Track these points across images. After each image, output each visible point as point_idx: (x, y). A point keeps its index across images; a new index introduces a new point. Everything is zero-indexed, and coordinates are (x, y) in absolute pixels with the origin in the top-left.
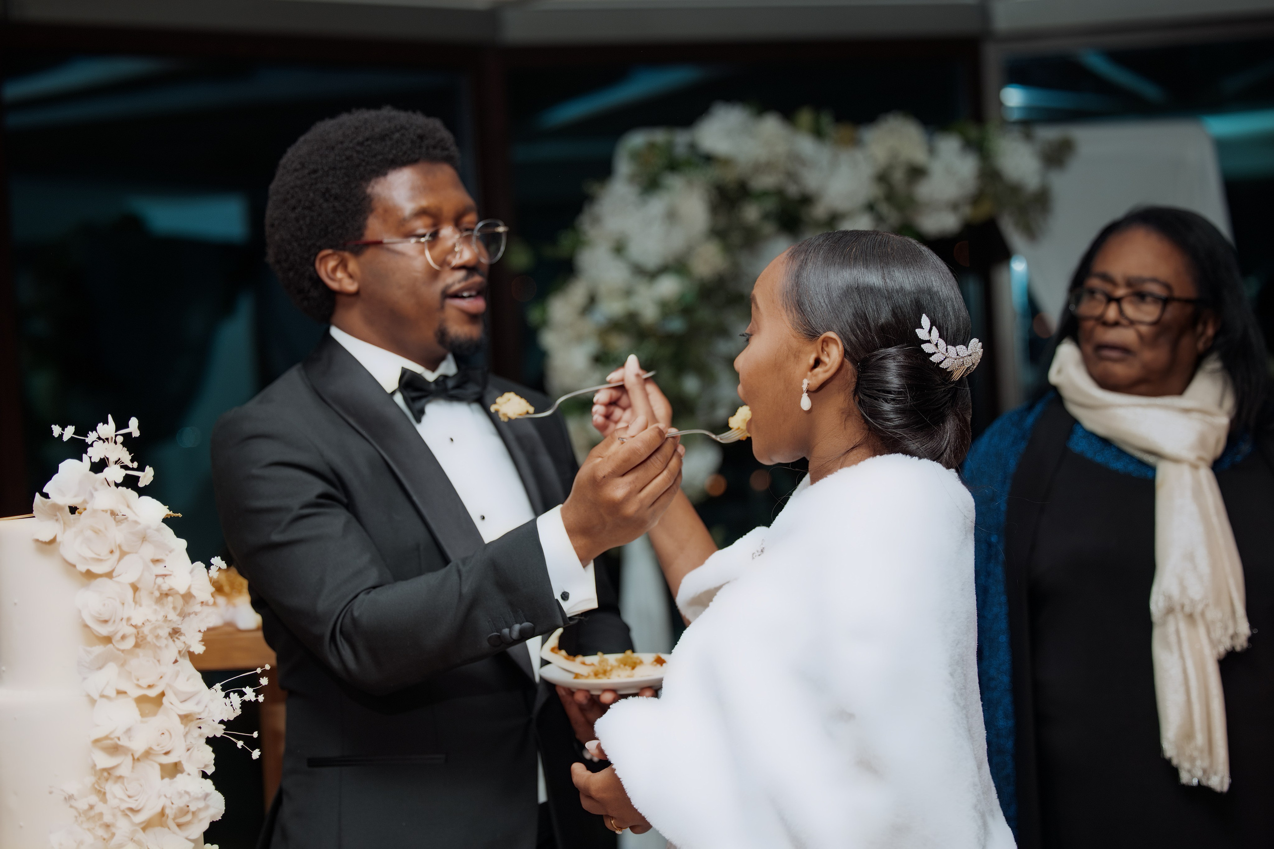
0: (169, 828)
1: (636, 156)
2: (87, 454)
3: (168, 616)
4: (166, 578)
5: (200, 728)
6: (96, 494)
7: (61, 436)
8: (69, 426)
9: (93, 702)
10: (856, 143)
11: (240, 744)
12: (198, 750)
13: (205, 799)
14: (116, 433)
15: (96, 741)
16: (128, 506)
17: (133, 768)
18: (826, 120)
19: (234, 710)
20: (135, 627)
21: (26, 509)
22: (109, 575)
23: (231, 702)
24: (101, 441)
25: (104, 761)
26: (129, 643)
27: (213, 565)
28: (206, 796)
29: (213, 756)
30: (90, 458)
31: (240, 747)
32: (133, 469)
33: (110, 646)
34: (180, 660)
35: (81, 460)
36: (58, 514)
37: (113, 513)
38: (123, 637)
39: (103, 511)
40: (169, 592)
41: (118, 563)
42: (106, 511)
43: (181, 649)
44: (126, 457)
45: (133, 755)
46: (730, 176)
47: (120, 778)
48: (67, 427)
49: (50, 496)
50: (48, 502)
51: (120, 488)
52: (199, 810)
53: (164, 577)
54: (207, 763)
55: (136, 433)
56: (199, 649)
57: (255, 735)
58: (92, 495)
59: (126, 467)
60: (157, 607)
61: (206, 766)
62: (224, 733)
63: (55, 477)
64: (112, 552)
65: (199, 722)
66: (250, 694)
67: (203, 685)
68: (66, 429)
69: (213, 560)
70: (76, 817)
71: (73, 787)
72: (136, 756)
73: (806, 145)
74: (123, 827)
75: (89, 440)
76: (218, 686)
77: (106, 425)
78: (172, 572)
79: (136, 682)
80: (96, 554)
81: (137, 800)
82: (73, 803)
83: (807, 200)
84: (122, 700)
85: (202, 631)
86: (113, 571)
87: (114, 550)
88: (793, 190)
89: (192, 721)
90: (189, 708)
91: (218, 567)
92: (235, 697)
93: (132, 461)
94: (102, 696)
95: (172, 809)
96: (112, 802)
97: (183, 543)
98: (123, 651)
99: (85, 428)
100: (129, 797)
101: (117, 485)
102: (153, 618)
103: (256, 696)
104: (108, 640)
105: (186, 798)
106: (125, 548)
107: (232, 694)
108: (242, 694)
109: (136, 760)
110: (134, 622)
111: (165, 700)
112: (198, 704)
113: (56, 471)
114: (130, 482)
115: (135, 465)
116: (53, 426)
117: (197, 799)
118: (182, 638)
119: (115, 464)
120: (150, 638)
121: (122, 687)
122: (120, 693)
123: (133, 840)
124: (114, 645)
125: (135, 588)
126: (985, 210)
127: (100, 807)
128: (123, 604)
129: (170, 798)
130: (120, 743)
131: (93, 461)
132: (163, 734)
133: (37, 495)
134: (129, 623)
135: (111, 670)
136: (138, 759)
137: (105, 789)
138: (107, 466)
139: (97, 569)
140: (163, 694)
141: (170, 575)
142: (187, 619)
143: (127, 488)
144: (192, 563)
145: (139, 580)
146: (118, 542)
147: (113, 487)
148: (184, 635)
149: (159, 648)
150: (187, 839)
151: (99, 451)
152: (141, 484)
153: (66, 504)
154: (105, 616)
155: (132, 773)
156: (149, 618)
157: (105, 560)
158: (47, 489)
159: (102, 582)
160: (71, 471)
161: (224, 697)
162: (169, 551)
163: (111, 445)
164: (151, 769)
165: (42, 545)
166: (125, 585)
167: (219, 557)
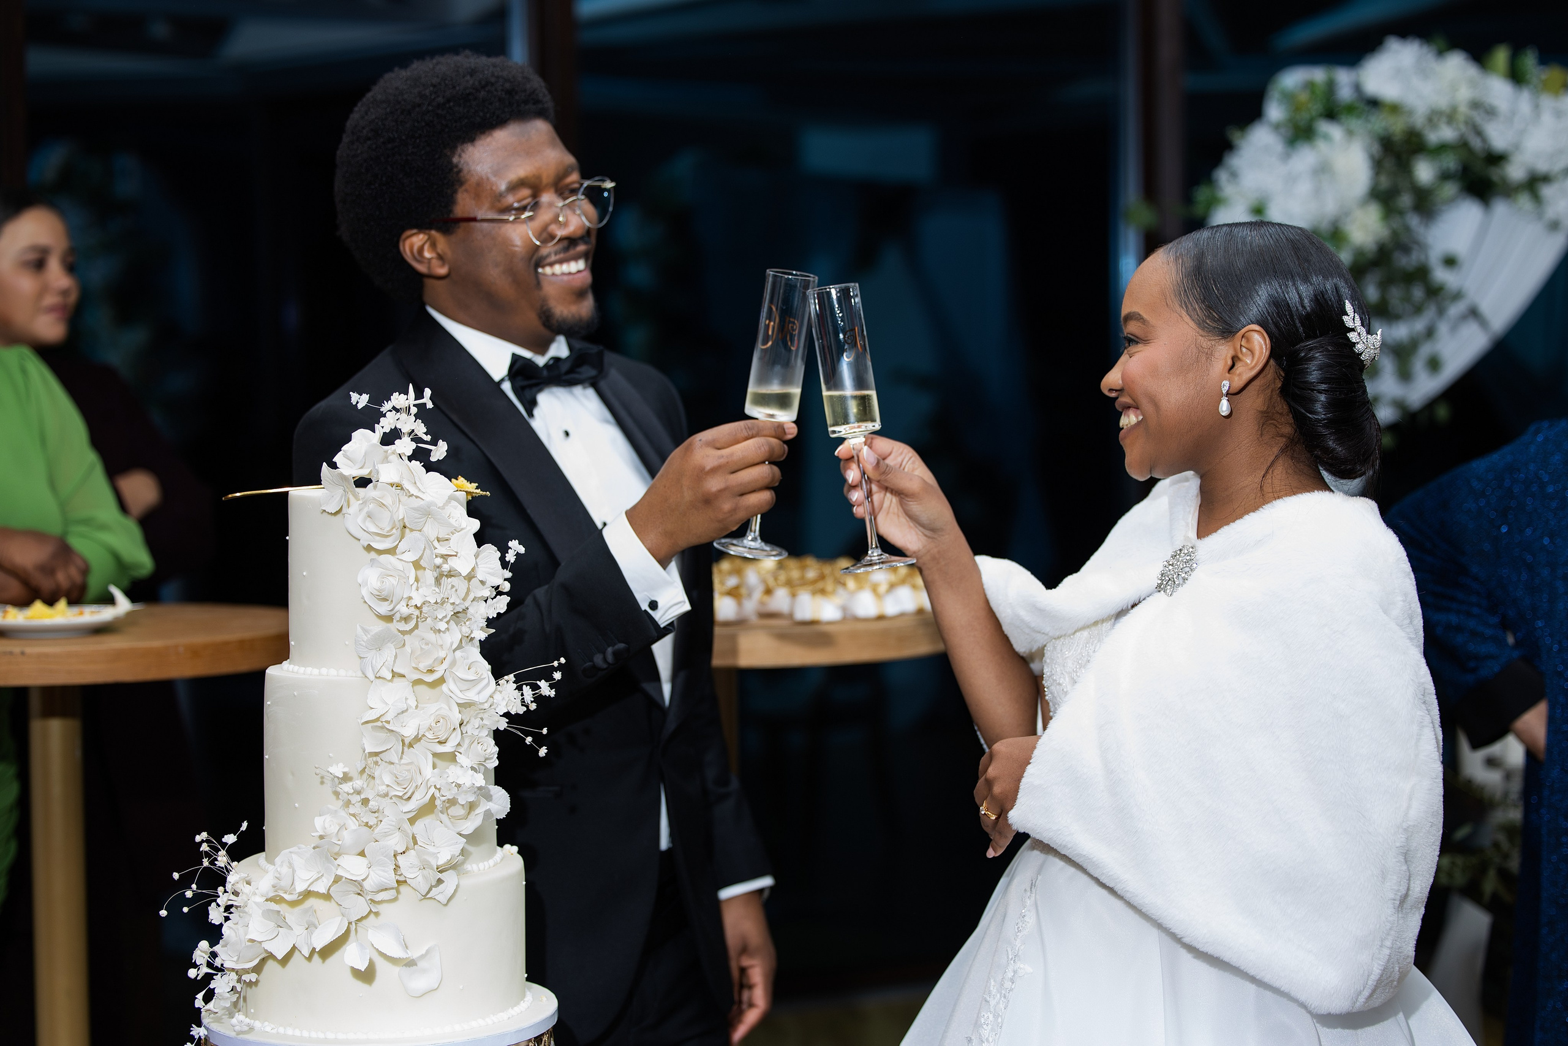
0: (439, 819)
2: (379, 424)
3: (449, 599)
4: (449, 559)
5: (482, 719)
6: (382, 466)
9: (368, 683)
11: (528, 740)
12: (481, 743)
13: (483, 792)
14: (412, 404)
15: (368, 722)
16: (415, 482)
17: (403, 753)
18: (1529, 61)
19: (526, 704)
20: (416, 607)
23: (522, 695)
24: (395, 411)
25: (373, 744)
26: (409, 625)
28: (479, 790)
29: (497, 749)
30: (383, 427)
31: (528, 743)
33: (389, 625)
34: (466, 646)
36: (344, 485)
37: (398, 488)
38: (403, 618)
39: (388, 483)
40: (449, 573)
41: (400, 539)
42: (392, 485)
43: (467, 635)
44: (421, 429)
45: (403, 741)
46: (1397, 126)
47: (389, 763)
50: (334, 472)
51: (413, 461)
53: (446, 557)
54: (487, 756)
57: (545, 731)
59: (417, 439)
60: (437, 589)
61: (487, 760)
62: (508, 727)
64: (394, 527)
65: (481, 713)
66: (545, 689)
69: (510, 544)
72: (407, 741)
73: (1498, 89)
74: (390, 815)
75: (383, 409)
76: (511, 677)
78: (457, 552)
80: (380, 529)
81: (405, 789)
82: (340, 786)
83: (1497, 159)
84: (398, 682)
86: (396, 547)
87: (399, 526)
89: (471, 710)
90: (469, 696)
92: (527, 691)
94: (378, 677)
95: (441, 800)
96: (381, 787)
98: (403, 633)
99: (380, 396)
100: (399, 784)
102: (433, 601)
104: (389, 618)
106: (407, 524)
107: (524, 686)
108: (534, 687)
109: (406, 745)
110: (413, 603)
111: (444, 687)
112: (480, 693)
114: (420, 455)
116: (351, 393)
117: (466, 792)
118: (467, 623)
119: (408, 436)
120: (430, 620)
121: (398, 670)
122: (395, 675)
123: (400, 831)
124: (394, 625)
125: (417, 565)
127: (369, 794)
128: (405, 583)
129: (440, 788)
130: (389, 727)
131: (384, 432)
132: (438, 722)
134: (410, 603)
135: (389, 652)
136: (410, 746)
137: (373, 773)
138: (399, 438)
139: (379, 544)
140: (442, 680)
141: (453, 556)
143: (417, 462)
145: (422, 558)
146: (401, 517)
147: (403, 459)
148: (471, 620)
149: (439, 631)
150: (460, 835)
151: (392, 421)
152: (433, 459)
153: (351, 475)
154: (384, 594)
155: (401, 758)
156: (428, 599)
157: (387, 536)
158: (338, 459)
159: (384, 558)
160: (362, 441)
161: (515, 689)
162: (456, 530)
163: (403, 416)
164: (421, 757)
165: (330, 516)
166: (408, 562)
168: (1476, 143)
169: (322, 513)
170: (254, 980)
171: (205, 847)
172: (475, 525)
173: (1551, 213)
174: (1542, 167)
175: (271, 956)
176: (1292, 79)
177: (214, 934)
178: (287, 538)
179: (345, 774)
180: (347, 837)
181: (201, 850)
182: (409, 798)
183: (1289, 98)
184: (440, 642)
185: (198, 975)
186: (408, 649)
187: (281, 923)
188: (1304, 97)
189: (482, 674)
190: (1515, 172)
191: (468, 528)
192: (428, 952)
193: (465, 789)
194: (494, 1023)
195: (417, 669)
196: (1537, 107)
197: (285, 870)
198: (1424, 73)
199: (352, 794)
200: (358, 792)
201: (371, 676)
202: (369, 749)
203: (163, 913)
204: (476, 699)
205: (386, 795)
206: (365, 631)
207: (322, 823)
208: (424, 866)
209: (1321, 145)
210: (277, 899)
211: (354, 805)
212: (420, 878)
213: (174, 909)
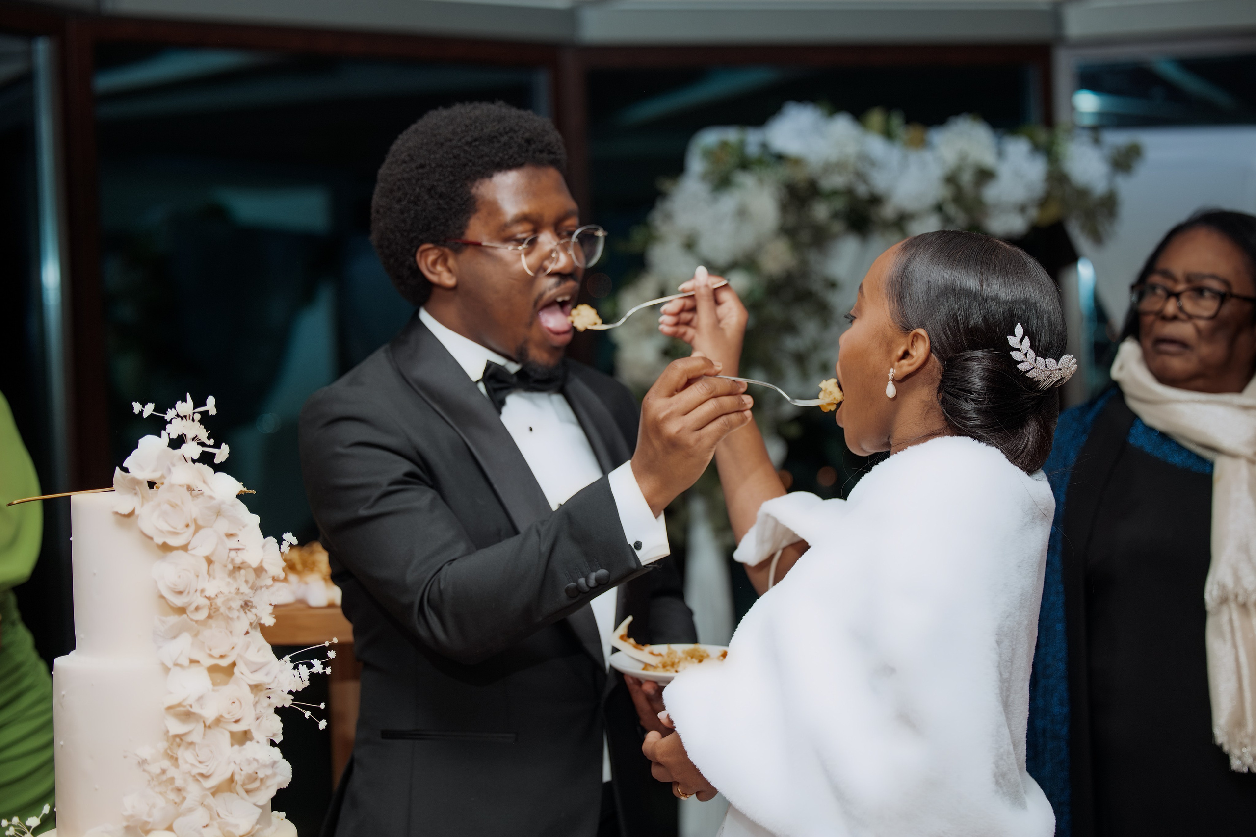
0: (238, 794)
1: (709, 154)
2: (165, 431)
3: (240, 589)
4: (239, 552)
5: (269, 698)
6: (173, 469)
7: (141, 412)
8: (149, 403)
9: (167, 670)
10: (924, 144)
11: (307, 714)
12: (267, 720)
13: (273, 767)
14: (194, 411)
15: (169, 708)
16: (204, 482)
17: (204, 734)
18: (897, 121)
19: (302, 681)
20: (209, 598)
21: (106, 483)
22: (185, 548)
23: (300, 674)
24: (180, 419)
25: (176, 727)
26: (202, 615)
27: (285, 540)
28: (274, 764)
29: (281, 725)
30: (169, 434)
31: (308, 718)
32: (209, 446)
33: (185, 616)
34: (252, 632)
35: (160, 436)
36: (137, 488)
37: (189, 488)
38: (197, 609)
39: (180, 486)
40: (241, 566)
41: (193, 536)
42: (183, 486)
43: (252, 621)
44: (203, 434)
45: (204, 722)
46: (800, 175)
47: (192, 744)
48: (147, 404)
49: (129, 471)
50: (127, 476)
51: (197, 464)
52: (267, 777)
53: (237, 551)
54: (275, 732)
55: (213, 412)
56: (269, 621)
57: (322, 706)
58: (169, 470)
59: (202, 444)
60: (230, 580)
61: (274, 735)
62: (293, 704)
63: (135, 452)
64: (188, 526)
65: (268, 693)
66: (318, 666)
67: (273, 657)
68: (146, 406)
69: (284, 536)
70: (149, 781)
71: (146, 752)
72: (208, 723)
73: (876, 145)
74: (194, 792)
75: (168, 417)
76: (287, 658)
77: (184, 403)
78: (245, 546)
79: (208, 652)
80: (172, 527)
81: (207, 766)
82: (147, 767)
83: (875, 200)
84: (195, 669)
85: (273, 604)
86: (189, 544)
87: (190, 524)
88: (862, 190)
89: (261, 690)
90: (258, 678)
91: (290, 543)
92: (304, 670)
93: (209, 438)
94: (176, 665)
95: (241, 775)
96: (184, 767)
97: (256, 519)
98: (197, 622)
99: (164, 405)
100: (200, 762)
101: (194, 461)
102: (226, 590)
103: (324, 668)
104: (182, 610)
105: (254, 766)
106: (200, 522)
107: (300, 666)
108: (310, 666)
109: (208, 727)
110: (207, 594)
111: (236, 670)
112: (267, 674)
113: (136, 446)
114: (206, 459)
115: (212, 442)
116: (134, 403)
117: (265, 766)
118: (254, 610)
119: (193, 441)
120: (223, 610)
121: (196, 657)
122: (193, 662)
123: (203, 805)
124: (188, 616)
125: (209, 561)
126: (1053, 212)
127: (172, 772)
128: (198, 576)
129: (240, 764)
130: (192, 710)
131: (171, 437)
132: (234, 702)
133: (117, 469)
134: (203, 595)
135: (186, 640)
136: (209, 727)
137: (177, 755)
138: (185, 443)
139: (173, 542)
140: (234, 664)
141: (243, 549)
142: (258, 592)
143: (204, 464)
144: (265, 538)
145: (213, 553)
146: (194, 516)
147: (190, 463)
148: (256, 608)
149: (231, 619)
150: (255, 804)
151: (177, 428)
152: (217, 461)
153: (143, 477)
154: (180, 588)
155: (203, 739)
156: (221, 591)
157: (181, 534)
158: (128, 463)
159: (177, 554)
160: (150, 447)
161: (293, 669)
162: (243, 524)
163: (189, 423)
164: (221, 736)
165: (122, 517)
166: (200, 557)
167: (290, 533)
169: (114, 515)
171: (11, 831)
174: (909, 207)
176: (710, 138)
178: (71, 539)
180: (157, 814)
182: (210, 776)
186: (202, 638)
188: (721, 154)
189: (268, 656)
190: (888, 211)
191: (251, 523)
193: (260, 763)
196: (903, 160)
198: (820, 133)
199: (159, 774)
201: (170, 664)
202: (172, 733)
204: (264, 680)
205: (190, 773)
206: (162, 622)
207: (129, 804)
209: (736, 191)
211: (160, 783)
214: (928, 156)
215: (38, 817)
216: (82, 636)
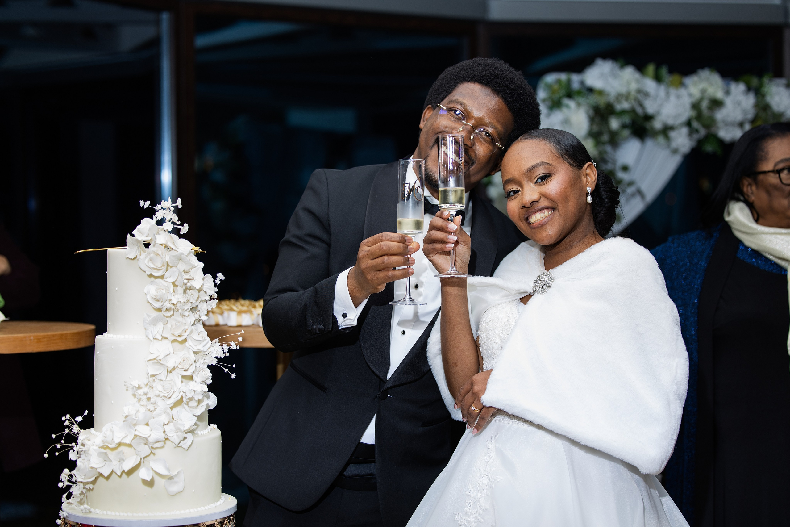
0: (184, 408)
2: (155, 215)
3: (190, 300)
5: (205, 359)
6: (157, 236)
7: (144, 206)
8: (147, 201)
9: (150, 341)
10: (682, 85)
11: (226, 370)
12: (203, 371)
13: (203, 395)
14: (171, 206)
15: (150, 361)
16: (173, 243)
17: (167, 375)
18: (664, 71)
19: (224, 353)
20: (173, 304)
21: (123, 243)
22: (162, 277)
23: (223, 349)
24: (163, 210)
25: (153, 370)
26: (169, 313)
27: (218, 277)
29: (211, 375)
30: (157, 217)
31: (226, 372)
32: (178, 225)
33: (160, 313)
34: (197, 324)
35: (152, 218)
36: (138, 245)
37: (166, 246)
38: (167, 309)
39: (160, 245)
40: (190, 288)
41: (166, 271)
42: (162, 245)
43: (197, 319)
44: (175, 218)
45: (167, 369)
46: (601, 101)
47: (161, 380)
49: (135, 236)
50: (133, 239)
51: (171, 234)
52: (201, 401)
53: (189, 280)
54: (207, 378)
55: (180, 206)
56: (205, 318)
57: (234, 366)
59: (174, 224)
60: (184, 295)
62: (216, 363)
63: (139, 227)
64: (163, 265)
65: (204, 356)
66: (234, 345)
67: (208, 338)
68: (146, 203)
69: (218, 275)
72: (169, 371)
73: (650, 84)
74: (161, 405)
75: (157, 209)
76: (217, 340)
77: (166, 202)
78: (194, 278)
80: (156, 266)
81: (168, 393)
82: (136, 391)
83: (649, 118)
84: (165, 341)
85: (209, 310)
86: (164, 275)
87: (165, 265)
89: (200, 355)
90: (199, 348)
91: (220, 278)
92: (225, 347)
93: (178, 221)
94: (155, 338)
95: (186, 397)
96: (156, 392)
98: (167, 317)
99: (155, 202)
100: (165, 390)
101: (170, 232)
102: (182, 301)
104: (159, 310)
105: (194, 394)
106: (170, 264)
107: (224, 344)
108: (228, 345)
110: (172, 302)
111: (187, 344)
112: (204, 347)
113: (140, 223)
114: (176, 231)
115: (179, 222)
116: (140, 201)
117: (198, 394)
118: (198, 313)
119: (169, 221)
120: (180, 311)
121: (164, 335)
122: (163, 337)
123: (166, 413)
124: (162, 313)
125: (174, 284)
127: (150, 395)
128: (168, 292)
129: (185, 393)
130: (161, 362)
131: (158, 219)
132: (184, 360)
133: (129, 235)
134: (170, 302)
135: (160, 326)
137: (153, 385)
138: (165, 222)
139: (156, 274)
140: (186, 340)
141: (192, 279)
143: (175, 234)
144: (205, 275)
145: (176, 280)
146: (167, 260)
147: (167, 232)
148: (199, 311)
149: (185, 316)
150: (193, 415)
151: (161, 214)
152: (182, 233)
153: (142, 240)
154: (158, 298)
155: (166, 378)
156: (180, 300)
157: (159, 270)
158: (134, 232)
159: (158, 280)
160: (146, 224)
161: (220, 346)
162: (194, 267)
163: (168, 212)
164: (176, 377)
165: (130, 260)
166: (170, 282)
167: (221, 273)
168: (639, 110)
169: (126, 259)
170: (91, 488)
171: (67, 423)
172: (202, 265)
173: (674, 145)
174: (670, 122)
175: (101, 475)
176: (550, 78)
177: (72, 465)
178: (107, 272)
179: (139, 385)
180: (140, 416)
181: (65, 424)
182: (170, 398)
183: (549, 87)
184: (185, 322)
185: (63, 486)
186: (169, 325)
187: (107, 459)
188: (556, 87)
189: (205, 337)
190: (657, 125)
191: (198, 267)
192: (178, 473)
193: (198, 392)
194: (209, 509)
195: (173, 334)
196: (668, 94)
197: (109, 433)
198: (615, 76)
199: (142, 395)
200: (146, 394)
201: (152, 339)
202: (151, 373)
203: (46, 455)
204: (202, 349)
205: (159, 396)
206: (149, 316)
207: (127, 410)
208: (178, 430)
209: (565, 110)
210: (105, 447)
211: (143, 400)
212: (175, 437)
213: (51, 453)
214: (683, 92)
215: (81, 417)
216: (110, 323)
